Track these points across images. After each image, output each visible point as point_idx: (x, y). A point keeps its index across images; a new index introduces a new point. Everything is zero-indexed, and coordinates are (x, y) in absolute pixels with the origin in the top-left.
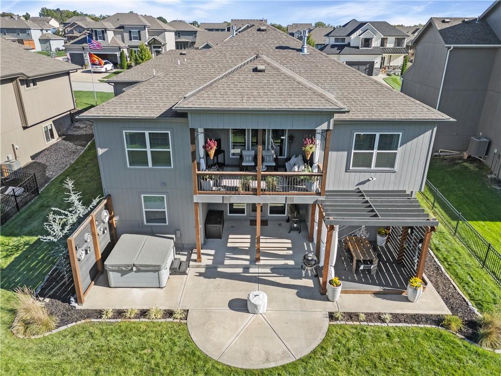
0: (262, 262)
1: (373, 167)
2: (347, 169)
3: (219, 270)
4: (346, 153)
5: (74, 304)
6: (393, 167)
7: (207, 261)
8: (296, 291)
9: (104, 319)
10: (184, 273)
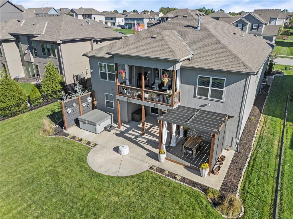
0: (145, 136)
1: (209, 97)
2: (194, 96)
3: (125, 134)
4: (194, 87)
5: (64, 130)
6: (221, 99)
7: (123, 129)
8: (148, 152)
9: (68, 138)
10: (109, 131)
